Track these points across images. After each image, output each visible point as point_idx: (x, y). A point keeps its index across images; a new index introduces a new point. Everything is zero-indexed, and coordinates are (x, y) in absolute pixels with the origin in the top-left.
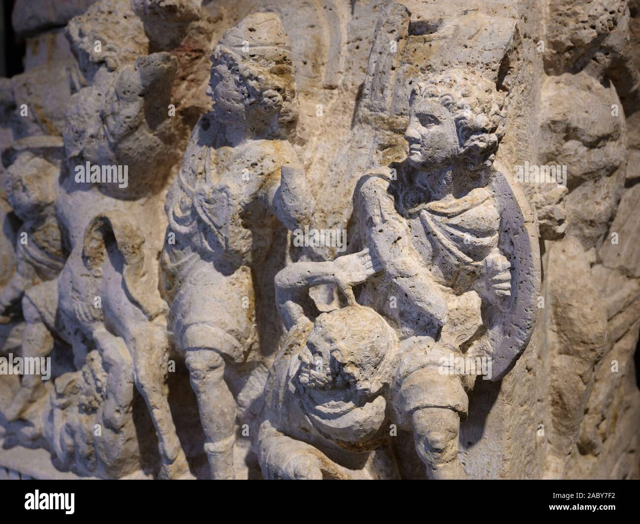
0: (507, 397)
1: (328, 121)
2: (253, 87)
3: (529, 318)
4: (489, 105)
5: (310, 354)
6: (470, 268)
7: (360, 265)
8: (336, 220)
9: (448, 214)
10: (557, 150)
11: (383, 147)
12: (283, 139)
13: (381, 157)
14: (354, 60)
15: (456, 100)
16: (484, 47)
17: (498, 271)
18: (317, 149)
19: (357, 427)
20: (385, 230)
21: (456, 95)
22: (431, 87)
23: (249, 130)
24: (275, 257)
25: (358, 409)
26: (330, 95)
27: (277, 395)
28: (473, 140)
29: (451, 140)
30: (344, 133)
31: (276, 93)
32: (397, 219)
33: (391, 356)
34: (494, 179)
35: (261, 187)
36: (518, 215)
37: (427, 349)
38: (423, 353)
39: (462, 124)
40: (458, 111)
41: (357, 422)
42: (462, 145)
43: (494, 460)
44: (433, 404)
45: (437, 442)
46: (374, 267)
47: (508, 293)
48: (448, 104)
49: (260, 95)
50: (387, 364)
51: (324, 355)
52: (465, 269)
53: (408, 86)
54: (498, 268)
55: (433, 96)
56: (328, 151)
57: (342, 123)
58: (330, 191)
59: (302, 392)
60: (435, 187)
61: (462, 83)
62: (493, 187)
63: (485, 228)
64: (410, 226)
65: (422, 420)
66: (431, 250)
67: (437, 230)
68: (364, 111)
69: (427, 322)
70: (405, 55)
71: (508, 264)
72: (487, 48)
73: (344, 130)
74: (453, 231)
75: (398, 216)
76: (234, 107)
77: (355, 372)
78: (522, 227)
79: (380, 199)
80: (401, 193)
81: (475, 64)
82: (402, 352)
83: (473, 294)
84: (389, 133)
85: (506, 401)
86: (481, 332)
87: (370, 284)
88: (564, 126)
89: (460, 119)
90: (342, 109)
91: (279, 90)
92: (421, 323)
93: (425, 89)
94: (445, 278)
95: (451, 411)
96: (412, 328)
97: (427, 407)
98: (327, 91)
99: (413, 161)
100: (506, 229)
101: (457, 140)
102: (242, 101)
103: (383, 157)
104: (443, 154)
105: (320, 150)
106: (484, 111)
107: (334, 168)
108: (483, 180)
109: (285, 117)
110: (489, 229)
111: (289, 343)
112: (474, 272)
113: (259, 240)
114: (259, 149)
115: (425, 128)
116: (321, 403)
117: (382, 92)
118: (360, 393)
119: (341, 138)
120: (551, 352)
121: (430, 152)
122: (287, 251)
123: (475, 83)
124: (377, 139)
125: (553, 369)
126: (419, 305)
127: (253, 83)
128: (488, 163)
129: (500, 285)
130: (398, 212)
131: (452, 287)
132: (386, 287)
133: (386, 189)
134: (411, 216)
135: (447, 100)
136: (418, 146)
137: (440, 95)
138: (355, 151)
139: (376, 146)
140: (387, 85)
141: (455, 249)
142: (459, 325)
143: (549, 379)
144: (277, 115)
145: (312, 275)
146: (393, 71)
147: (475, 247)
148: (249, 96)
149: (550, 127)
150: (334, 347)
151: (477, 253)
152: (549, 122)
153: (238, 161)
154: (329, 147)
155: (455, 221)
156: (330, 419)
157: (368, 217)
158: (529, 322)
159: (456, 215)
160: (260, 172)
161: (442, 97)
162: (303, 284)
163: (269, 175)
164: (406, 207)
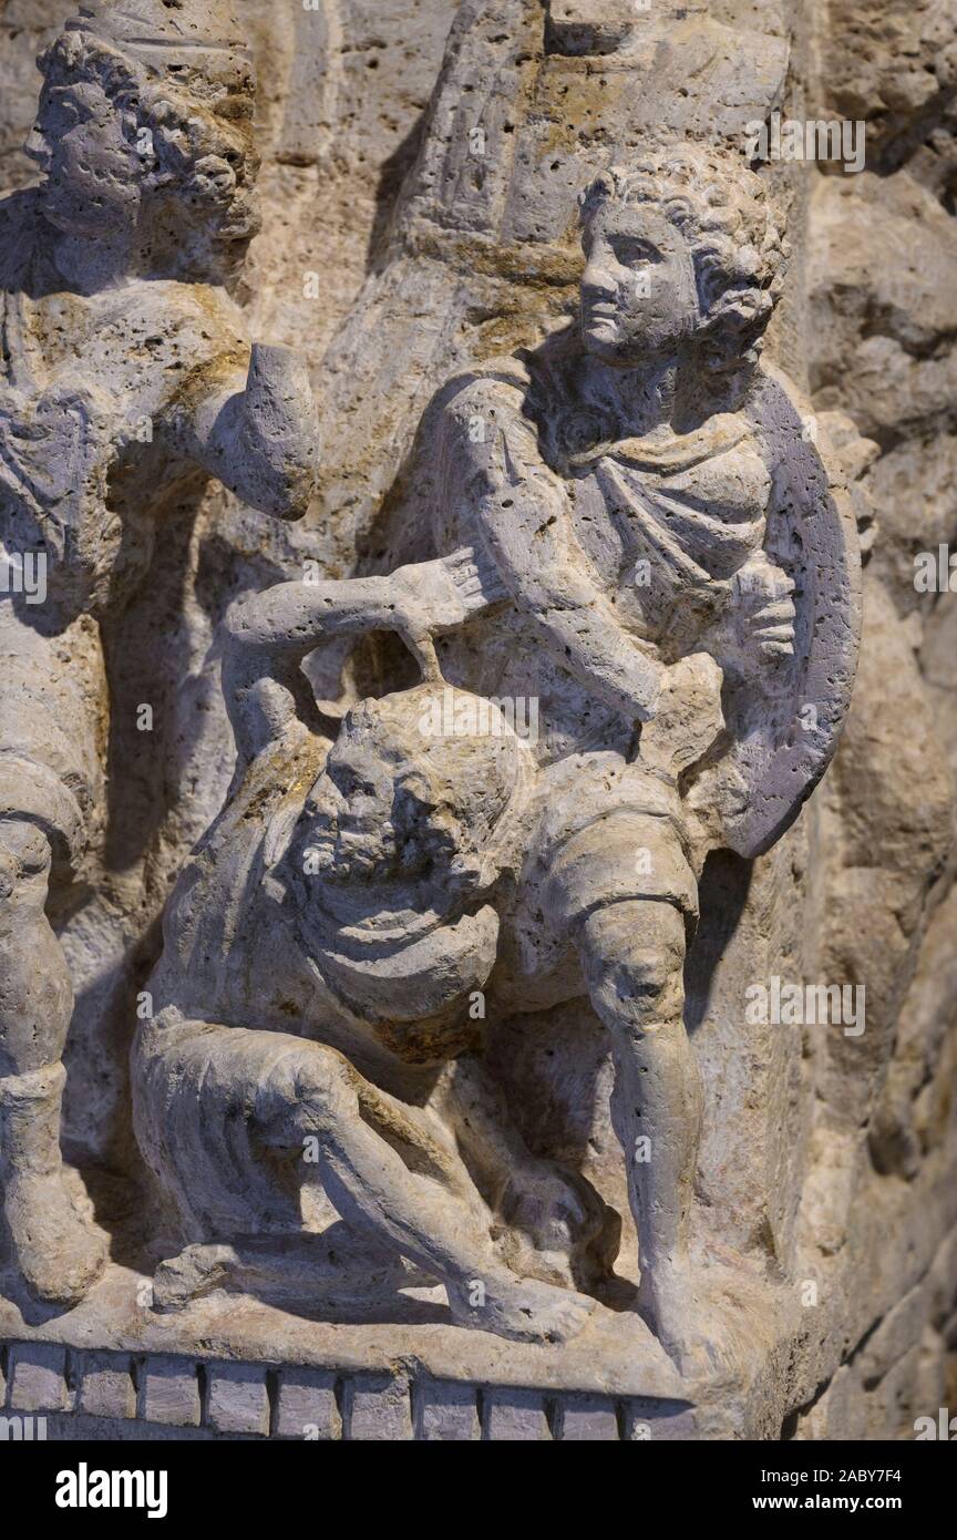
0: (762, 920)
1: (301, 247)
2: (173, 145)
3: (838, 696)
4: (761, 226)
5: (339, 795)
6: (703, 594)
7: (451, 586)
8: (353, 494)
9: (663, 466)
10: (845, 359)
11: (479, 316)
12: (215, 282)
13: (476, 340)
14: (366, 94)
15: (698, 211)
16: (724, 97)
17: (768, 599)
18: (272, 317)
19: (444, 972)
20: (519, 501)
21: (697, 199)
22: (643, 179)
23: (138, 253)
24: (152, 599)
25: (447, 929)
26: (296, 181)
27: (219, 923)
28: (728, 302)
29: (683, 298)
30: (346, 281)
31: (224, 164)
32: (545, 477)
33: (522, 800)
34: (759, 394)
35: (174, 399)
36: (815, 471)
37: (610, 779)
38: (602, 787)
39: (708, 263)
40: (701, 236)
41: (446, 959)
42: (704, 311)
43: (732, 1070)
44: (634, 891)
45: (650, 969)
46: (485, 591)
47: (788, 648)
48: (681, 219)
49: (189, 166)
50: (512, 823)
51: (379, 790)
52: (693, 598)
53: (550, 174)
54: (768, 591)
55: (647, 198)
56: (303, 325)
57: (342, 256)
58: (334, 421)
59: (301, 899)
60: (635, 406)
61: (707, 176)
62: (755, 412)
63: (742, 500)
64: (571, 495)
65: (610, 928)
66: (620, 550)
67: (637, 504)
68: (419, 225)
69: (606, 719)
70: (540, 98)
71: (789, 583)
72: (729, 100)
73: (346, 272)
74: (672, 505)
75: (547, 470)
76: (114, 191)
77: (454, 827)
78: (824, 498)
79: (506, 428)
80: (553, 417)
81: (703, 135)
82: (547, 790)
83: (703, 659)
84: (496, 281)
85: (759, 930)
86: (722, 746)
87: (460, 641)
88: (863, 300)
89: (706, 253)
90: (340, 219)
91: (231, 156)
92: (593, 720)
93: (629, 182)
94: (647, 619)
95: (671, 907)
96: (574, 733)
97: (622, 899)
98: (287, 170)
99: (598, 341)
100: (784, 506)
101: (696, 300)
102: (137, 177)
103: (482, 338)
104: (663, 329)
105: (283, 321)
106: (752, 238)
107: (342, 366)
108: (735, 396)
109: (235, 228)
110: (750, 504)
111: (260, 787)
112: (710, 606)
113: (134, 544)
114: (164, 303)
115: (626, 269)
116: (353, 920)
117: (479, 184)
118: (454, 885)
119: (340, 294)
120: (826, 863)
121: (637, 321)
122: (189, 585)
123: (734, 177)
124: (463, 295)
125: (833, 903)
126: (597, 673)
127: (174, 136)
128: (751, 355)
129: (771, 629)
130: (545, 463)
131: (658, 642)
132: (505, 644)
133: (518, 406)
134: (574, 472)
135: (680, 209)
136: (611, 308)
137: (663, 198)
138: (403, 323)
139: (460, 312)
140: (493, 166)
141: (674, 549)
142: (678, 726)
143: (822, 929)
144: (216, 220)
145: (338, 608)
146: (509, 135)
147: (720, 545)
148: (156, 168)
149: (831, 299)
150: (405, 768)
151: (721, 558)
152: (830, 288)
153: (105, 330)
154: (307, 314)
155: (676, 483)
156: (374, 959)
157: (474, 471)
158: (836, 707)
159: (681, 470)
160: (172, 361)
161: (667, 201)
162: (310, 631)
163: (198, 369)
164: (565, 449)
